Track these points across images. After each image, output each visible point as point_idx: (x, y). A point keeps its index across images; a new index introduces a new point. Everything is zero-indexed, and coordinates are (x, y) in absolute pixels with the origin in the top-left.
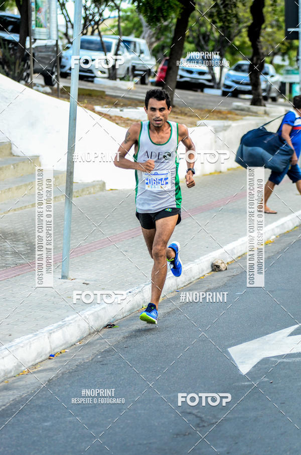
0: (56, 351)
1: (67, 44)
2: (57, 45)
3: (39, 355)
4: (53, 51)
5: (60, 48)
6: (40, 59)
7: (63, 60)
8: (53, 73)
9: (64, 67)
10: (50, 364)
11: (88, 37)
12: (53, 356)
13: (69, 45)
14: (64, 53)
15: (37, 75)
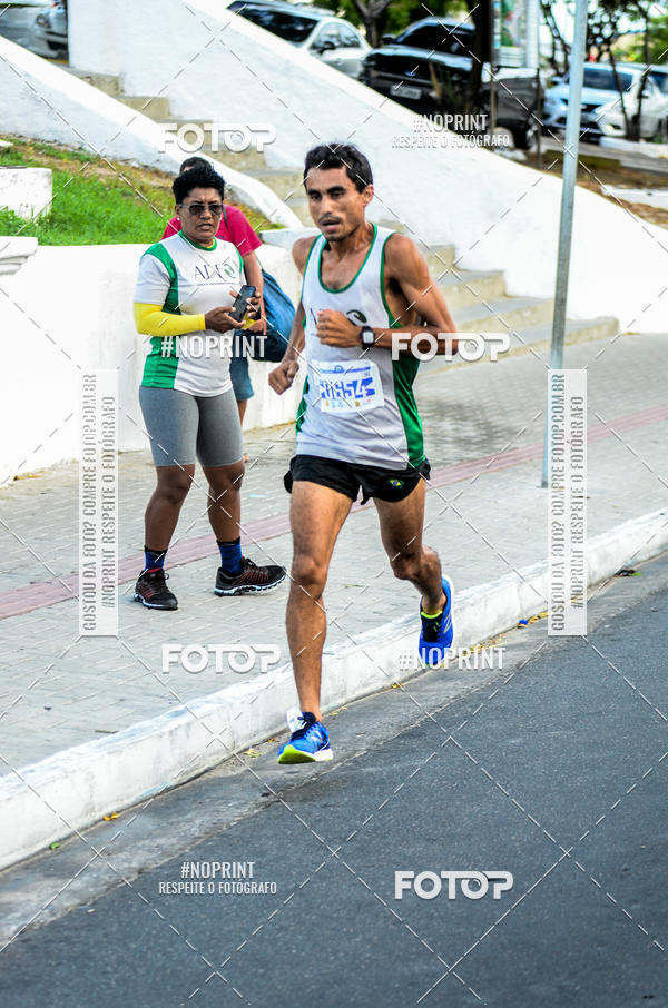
0: (530, 614)
1: (553, 76)
2: (537, 78)
3: (501, 620)
4: (530, 88)
5: (543, 82)
6: (506, 102)
7: (547, 105)
8: (529, 127)
9: (546, 116)
10: (520, 637)
11: (592, 65)
12: (526, 623)
13: (557, 79)
14: (549, 93)
15: (499, 130)
